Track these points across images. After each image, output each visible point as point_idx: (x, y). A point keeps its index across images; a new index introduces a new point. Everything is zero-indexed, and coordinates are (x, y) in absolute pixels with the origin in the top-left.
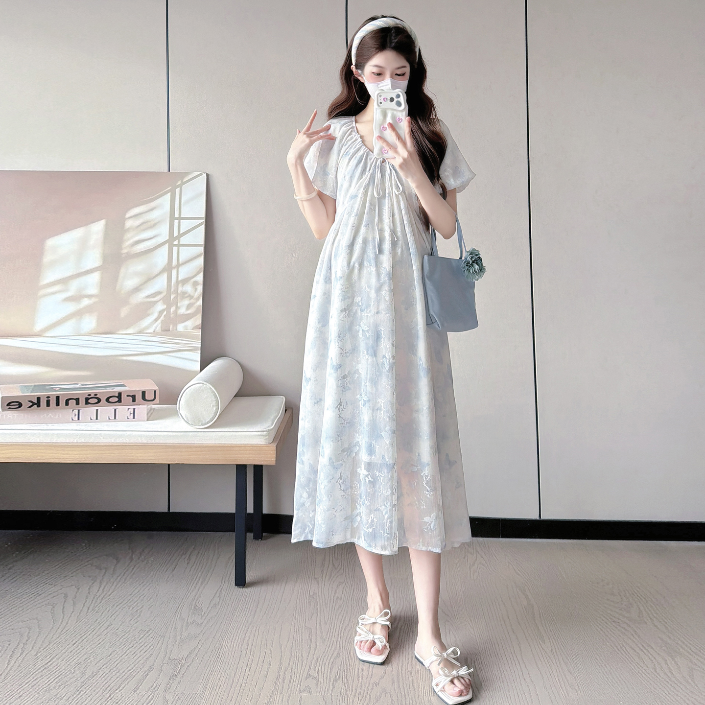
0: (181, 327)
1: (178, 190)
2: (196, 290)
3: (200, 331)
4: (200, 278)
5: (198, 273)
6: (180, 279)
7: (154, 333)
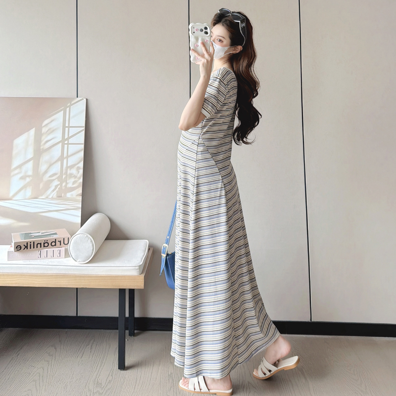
0: (69, 195)
1: (68, 109)
2: (79, 172)
3: (81, 197)
4: (81, 165)
5: (80, 161)
6: (68, 165)
7: (52, 199)
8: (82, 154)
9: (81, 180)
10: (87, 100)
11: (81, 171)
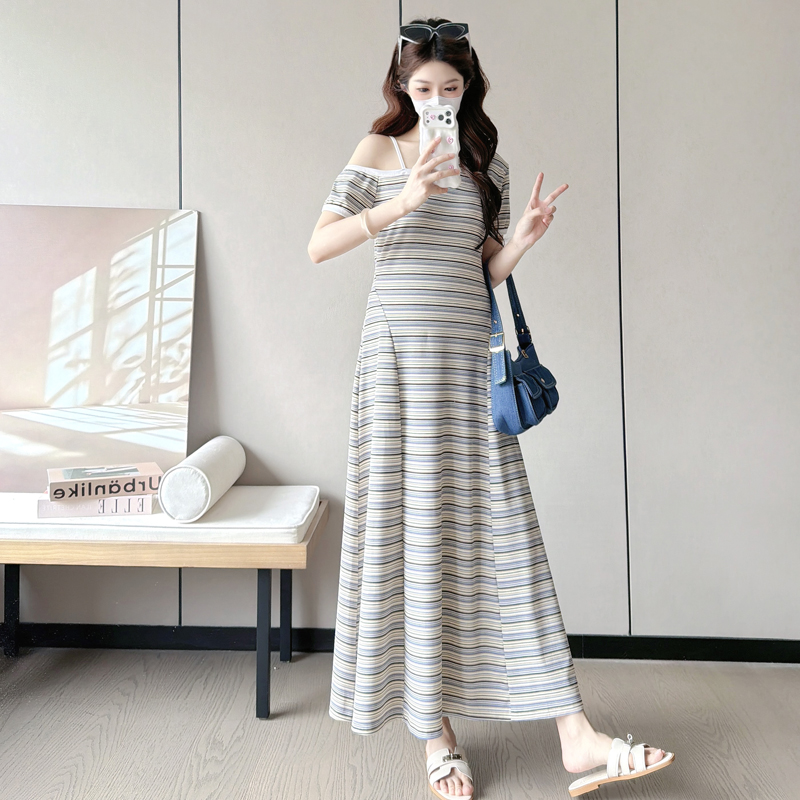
0: (163, 399)
1: (162, 232)
2: (182, 354)
3: (188, 403)
4: (188, 340)
5: (186, 334)
6: (163, 341)
7: (131, 406)
8: (189, 319)
9: (188, 370)
10: (199, 214)
11: (188, 353)
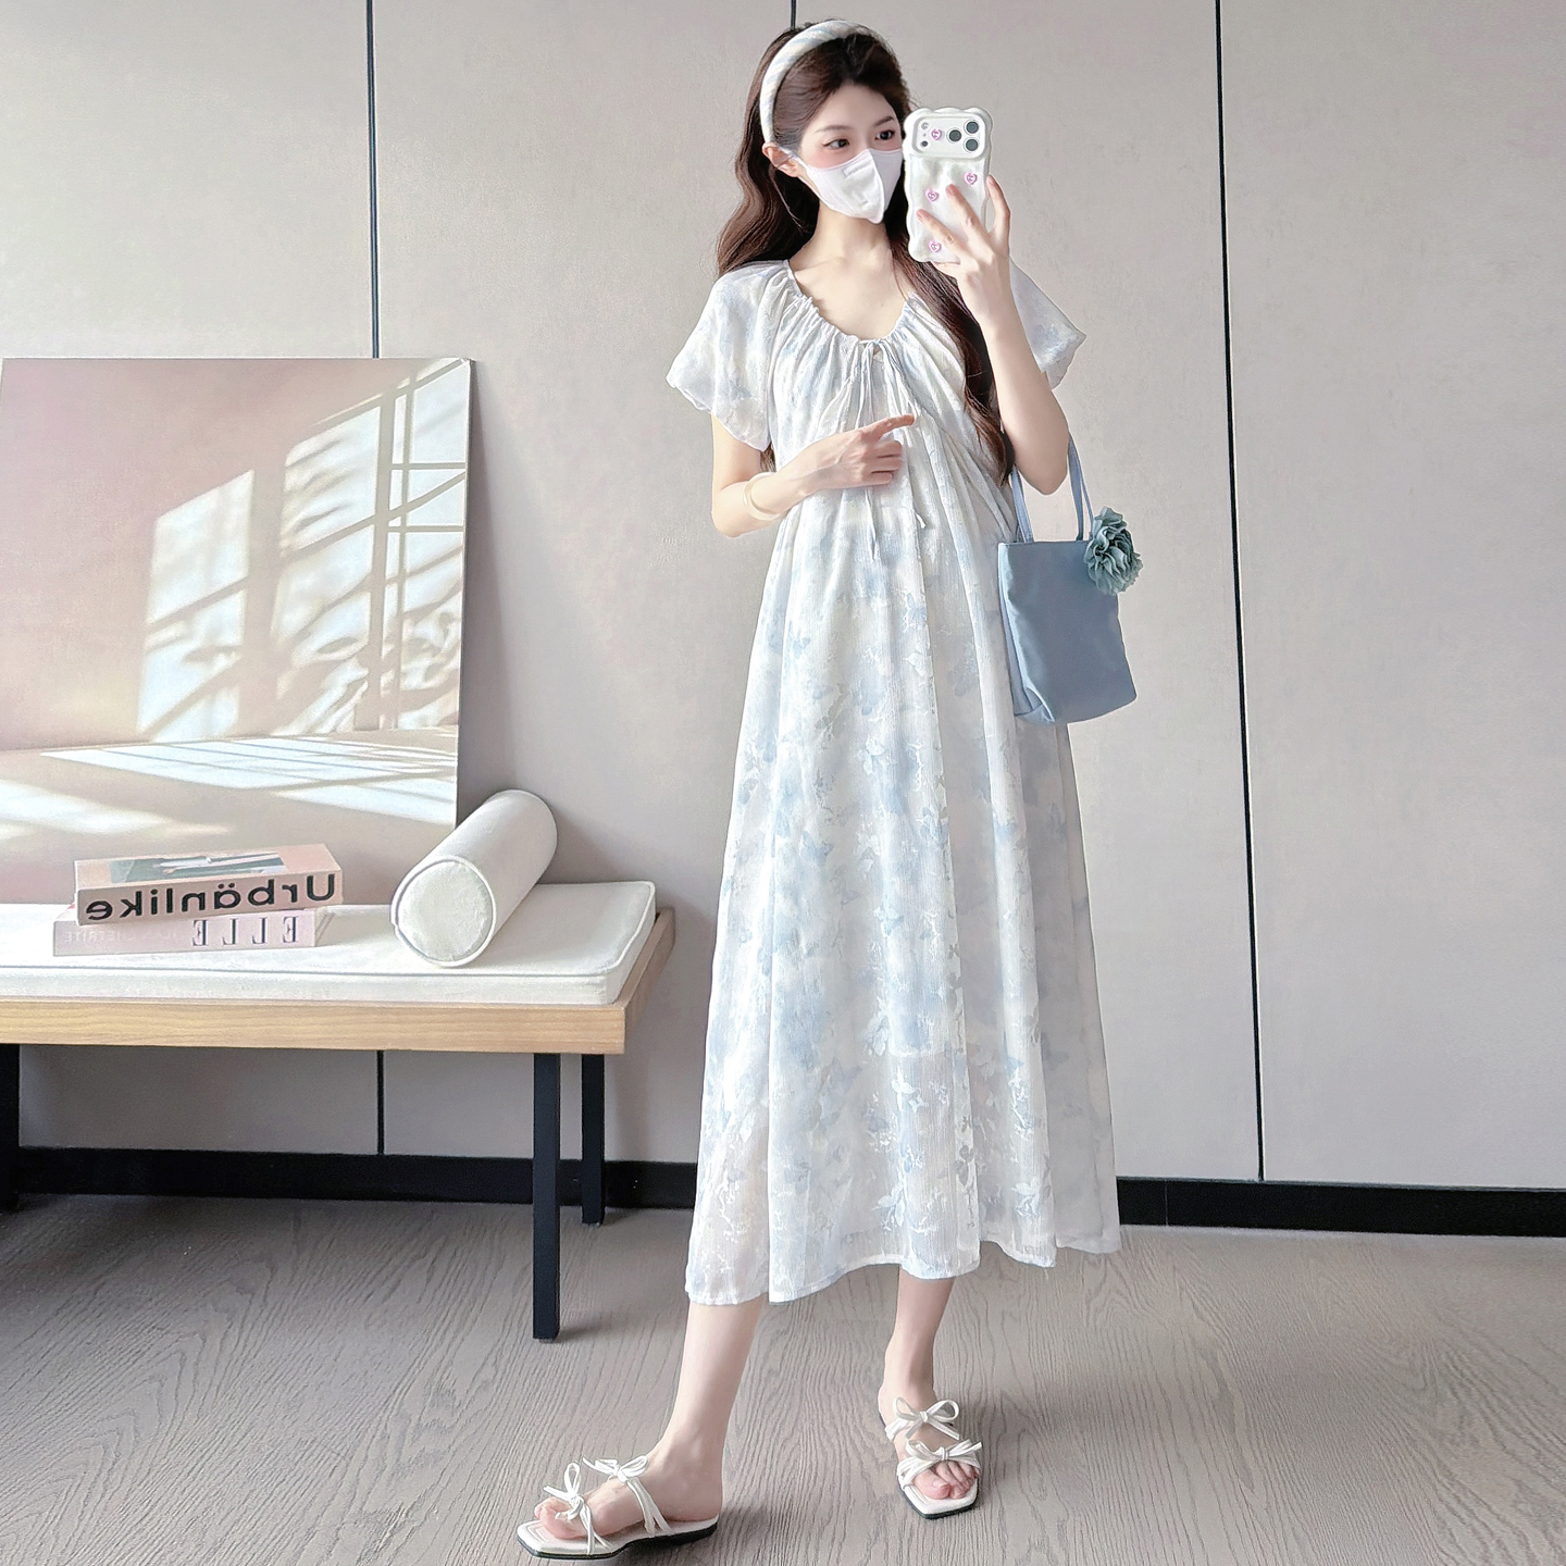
1: (401, 401)
2: (446, 633)
3: (457, 728)
4: (456, 605)
5: (451, 595)
6: (406, 608)
7: (334, 736)
8: (457, 566)
9: (456, 662)
11: (456, 630)
